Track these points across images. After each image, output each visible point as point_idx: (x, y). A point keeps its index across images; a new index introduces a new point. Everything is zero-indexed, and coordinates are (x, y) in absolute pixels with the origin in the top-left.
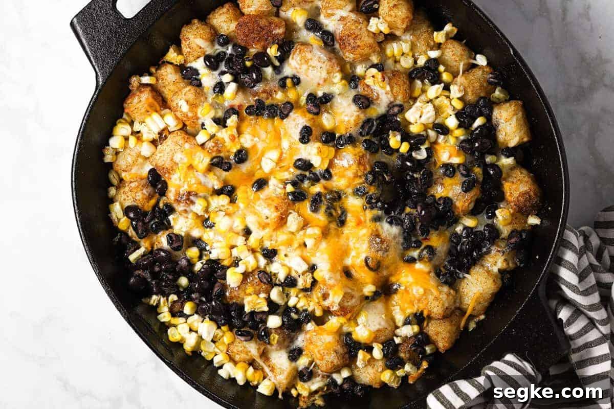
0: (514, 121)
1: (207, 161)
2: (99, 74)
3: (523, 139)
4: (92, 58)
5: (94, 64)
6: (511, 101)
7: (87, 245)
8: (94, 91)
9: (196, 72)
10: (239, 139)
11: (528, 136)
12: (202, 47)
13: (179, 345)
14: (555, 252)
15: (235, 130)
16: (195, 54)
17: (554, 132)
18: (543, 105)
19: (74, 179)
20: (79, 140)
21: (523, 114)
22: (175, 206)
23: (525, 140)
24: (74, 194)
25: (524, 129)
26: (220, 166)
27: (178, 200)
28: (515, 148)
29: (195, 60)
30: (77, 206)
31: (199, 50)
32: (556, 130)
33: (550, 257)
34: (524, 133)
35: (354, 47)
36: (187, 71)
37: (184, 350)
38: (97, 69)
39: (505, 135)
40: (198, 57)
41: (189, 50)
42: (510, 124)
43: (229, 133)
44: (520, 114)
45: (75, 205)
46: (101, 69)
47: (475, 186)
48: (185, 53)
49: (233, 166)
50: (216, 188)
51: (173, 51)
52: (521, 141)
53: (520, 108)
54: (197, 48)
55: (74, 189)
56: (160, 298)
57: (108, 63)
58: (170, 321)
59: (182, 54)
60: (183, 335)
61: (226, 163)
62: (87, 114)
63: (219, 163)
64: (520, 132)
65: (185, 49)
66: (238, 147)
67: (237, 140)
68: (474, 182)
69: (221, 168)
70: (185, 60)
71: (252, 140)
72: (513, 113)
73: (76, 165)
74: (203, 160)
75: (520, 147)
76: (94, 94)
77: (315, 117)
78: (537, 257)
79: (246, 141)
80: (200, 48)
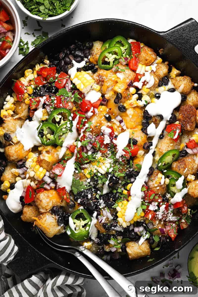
0: (140, 251)
1: (120, 91)
2: (165, 33)
3: (130, 255)
4: (173, 29)
5: (171, 31)
6: (150, 249)
7: (75, 27)
8: (157, 31)
9: (166, 84)
10: (131, 107)
11: (132, 258)
12: (180, 88)
13: (23, 75)
14: (72, 273)
15: (136, 105)
16: (176, 84)
17: (135, 272)
18: (149, 266)
19: (110, 20)
20: (131, 23)
21: (143, 255)
22: (96, 74)
23: (130, 257)
24: (102, 20)
25: (135, 256)
26: (117, 98)
27: (99, 75)
28: (126, 251)
29: (173, 83)
30: (96, 22)
31: (178, 86)
32: (135, 273)
33: (69, 270)
34: (133, 256)
35: (179, 167)
36: (166, 79)
37: (21, 78)
38: (167, 32)
39: (132, 246)
40: (174, 85)
41: (178, 80)
42: (138, 249)
43: (134, 102)
44: (143, 254)
45: (96, 21)
46: (168, 35)
47: (106, 230)
48: (176, 78)
49: (117, 105)
50: (106, 96)
51: (177, 72)
52: (129, 254)
53: (146, 254)
54: (179, 85)
55: (105, 20)
56: (47, 65)
57: (171, 38)
58: (35, 70)
59: (176, 77)
60: (28, 77)
61: (119, 101)
62: (144, 27)
63: (118, 97)
64: (134, 254)
65: (179, 78)
66: (127, 107)
67: (131, 106)
68: (108, 230)
69: (116, 98)
70: (173, 78)
71: (130, 114)
72: (144, 251)
73: (117, 21)
74: (120, 88)
75: (127, 254)
76: (155, 31)
77: (142, 147)
78: (69, 263)
79: (130, 112)
80: (179, 87)
